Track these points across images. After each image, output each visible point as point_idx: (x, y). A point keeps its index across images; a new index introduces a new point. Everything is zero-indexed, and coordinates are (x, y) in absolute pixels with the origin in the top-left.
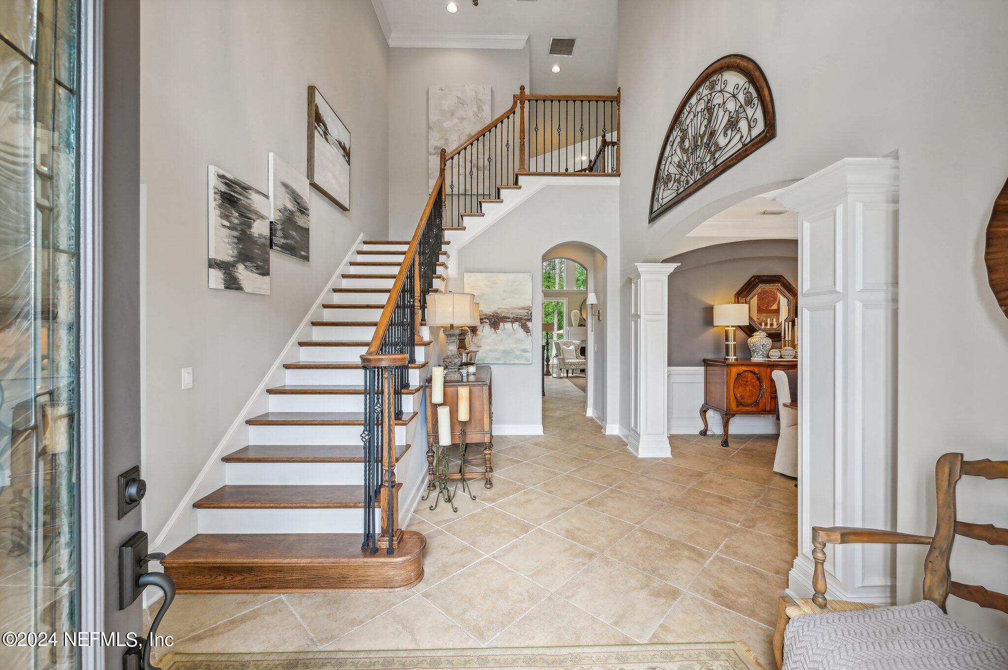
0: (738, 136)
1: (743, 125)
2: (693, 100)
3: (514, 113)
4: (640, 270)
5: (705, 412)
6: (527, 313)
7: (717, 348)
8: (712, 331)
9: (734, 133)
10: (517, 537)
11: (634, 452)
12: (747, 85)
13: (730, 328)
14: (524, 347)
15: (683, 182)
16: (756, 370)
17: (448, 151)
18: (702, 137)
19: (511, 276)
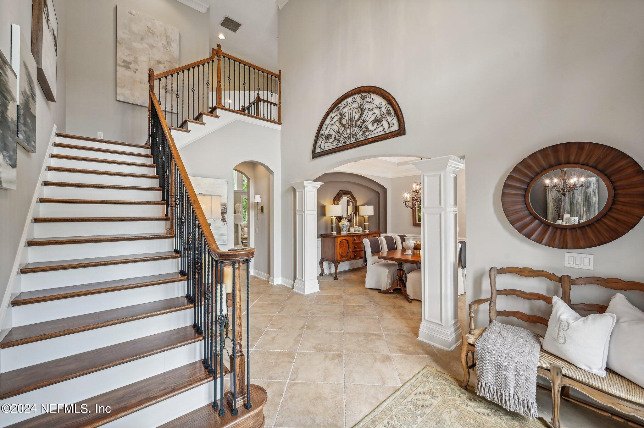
0: (381, 128)
1: (385, 123)
2: (350, 100)
3: (213, 61)
4: (305, 184)
5: (322, 263)
6: (224, 208)
7: (326, 228)
8: (325, 218)
9: (379, 126)
10: (292, 362)
11: (301, 292)
12: (388, 106)
13: (333, 217)
14: (222, 232)
15: (342, 141)
16: (347, 238)
17: (156, 73)
18: (357, 121)
19: (212, 180)
